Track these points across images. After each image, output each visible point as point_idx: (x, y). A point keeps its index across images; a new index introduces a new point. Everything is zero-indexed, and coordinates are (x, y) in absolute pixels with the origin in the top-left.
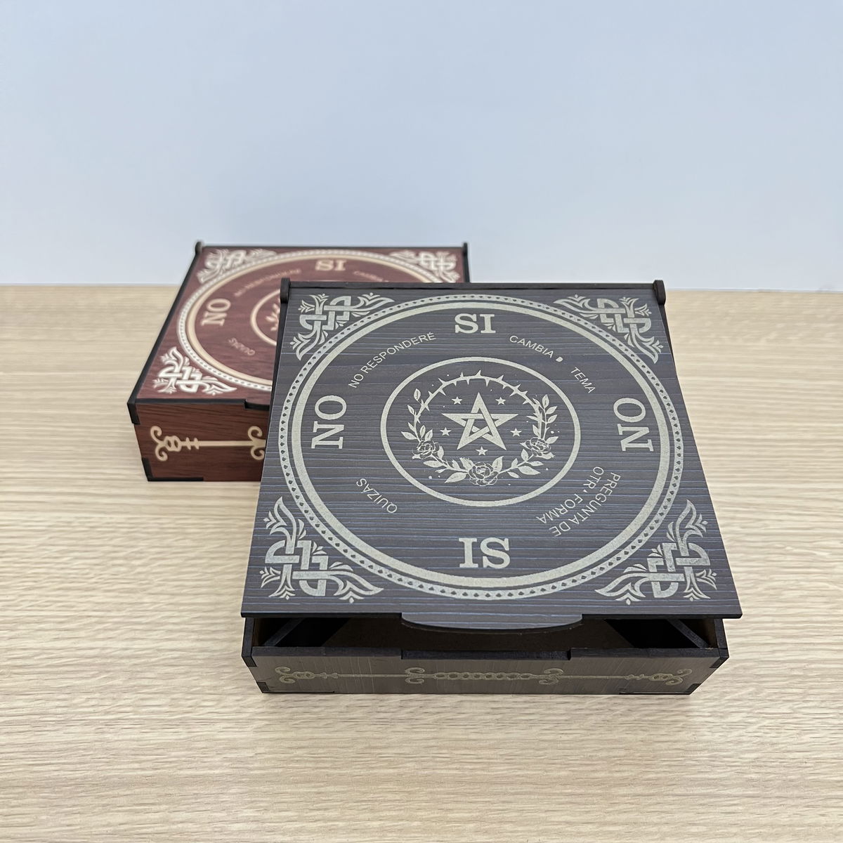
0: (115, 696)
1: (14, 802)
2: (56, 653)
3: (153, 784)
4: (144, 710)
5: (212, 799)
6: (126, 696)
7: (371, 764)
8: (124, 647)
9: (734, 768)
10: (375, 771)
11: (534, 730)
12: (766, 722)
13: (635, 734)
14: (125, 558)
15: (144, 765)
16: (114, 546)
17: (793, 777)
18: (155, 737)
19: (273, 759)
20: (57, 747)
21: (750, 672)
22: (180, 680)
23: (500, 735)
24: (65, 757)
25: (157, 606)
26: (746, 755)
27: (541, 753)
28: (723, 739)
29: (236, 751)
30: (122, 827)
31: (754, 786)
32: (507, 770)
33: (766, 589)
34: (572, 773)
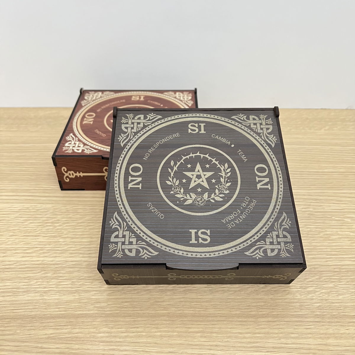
0: (48, 281)
1: (6, 325)
2: (23, 263)
3: (64, 317)
4: (61, 286)
5: (89, 324)
6: (53, 280)
7: (157, 309)
8: (52, 260)
9: (310, 310)
10: (158, 312)
11: (226, 294)
12: (323, 291)
13: (268, 296)
14: (52, 223)
15: (61, 309)
16: (47, 218)
17: (335, 314)
18: (65, 298)
19: (115, 306)
20: (24, 302)
21: (317, 270)
22: (76, 274)
23: (211, 297)
24: (27, 306)
25: (65, 243)
26: (315, 305)
27: (228, 304)
28: (305, 298)
29: (99, 303)
30: (52, 335)
31: (318, 317)
32: (214, 311)
33: (324, 235)
34: (241, 312)
